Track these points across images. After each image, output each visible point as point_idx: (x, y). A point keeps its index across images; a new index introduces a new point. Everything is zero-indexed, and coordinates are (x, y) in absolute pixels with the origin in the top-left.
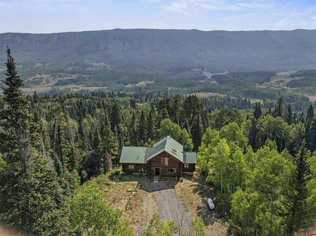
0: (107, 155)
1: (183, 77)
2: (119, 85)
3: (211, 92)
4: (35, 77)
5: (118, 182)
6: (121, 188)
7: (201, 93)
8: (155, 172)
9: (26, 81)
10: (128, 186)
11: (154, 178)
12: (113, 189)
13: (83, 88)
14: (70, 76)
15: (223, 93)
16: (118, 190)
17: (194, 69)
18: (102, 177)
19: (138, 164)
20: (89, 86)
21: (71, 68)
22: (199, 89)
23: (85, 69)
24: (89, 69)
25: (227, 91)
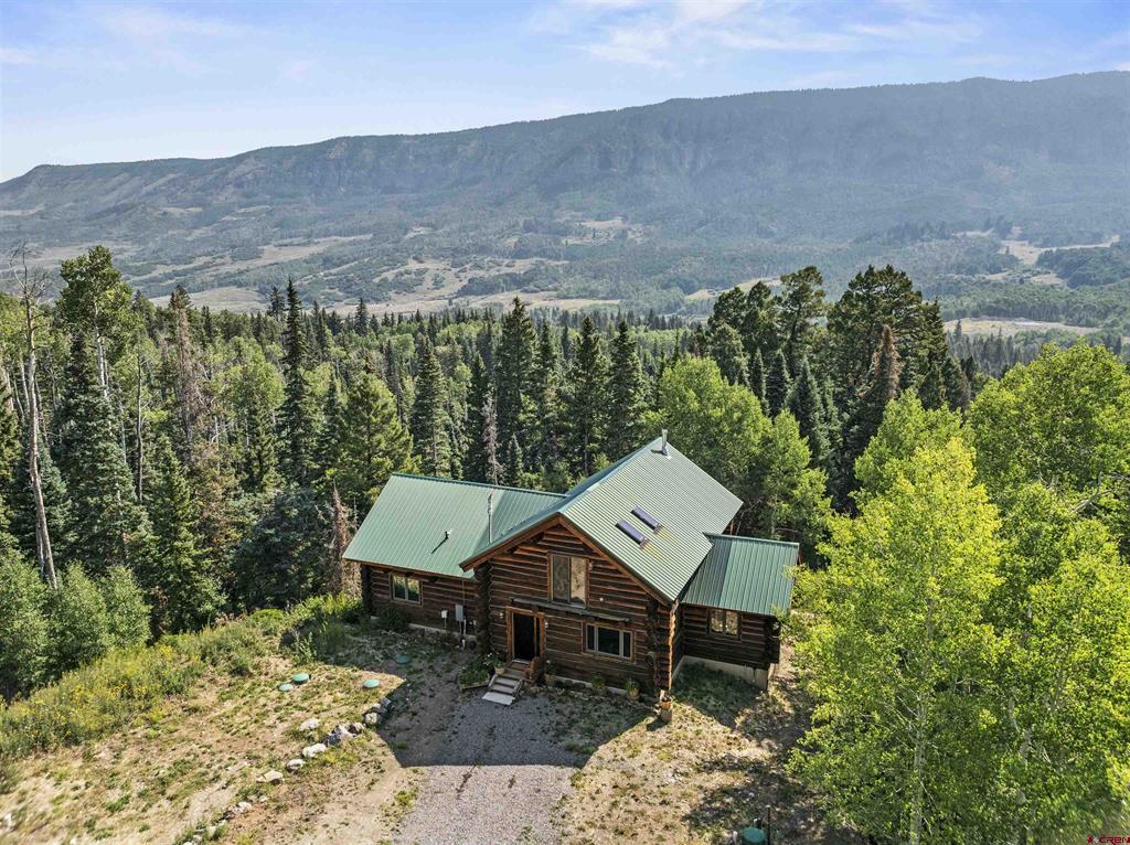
1: (916, 261)
2: (665, 291)
3: (1031, 316)
4: (402, 270)
6: (285, 702)
7: (986, 322)
8: (511, 638)
9: (377, 280)
10: (329, 699)
11: (499, 671)
13: (544, 304)
15: (1088, 321)
16: (256, 711)
17: (963, 229)
20: (566, 297)
21: (514, 240)
22: (979, 306)
23: (557, 242)
24: (572, 241)
25: (1105, 315)
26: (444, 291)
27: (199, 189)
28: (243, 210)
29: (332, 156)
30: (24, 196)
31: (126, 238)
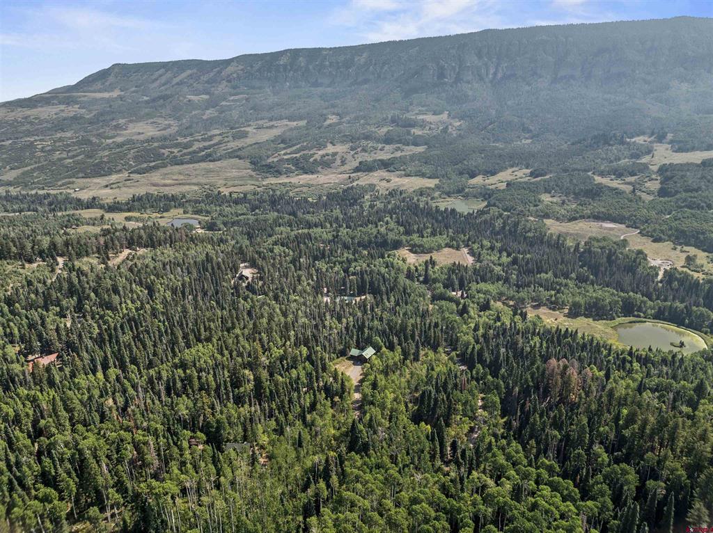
9: (311, 160)
13: (397, 181)
14: (380, 150)
20: (408, 176)
21: (385, 130)
23: (409, 133)
24: (417, 132)
26: (347, 167)
27: (206, 82)
28: (232, 98)
29: (281, 63)
30: (107, 84)
31: (170, 116)
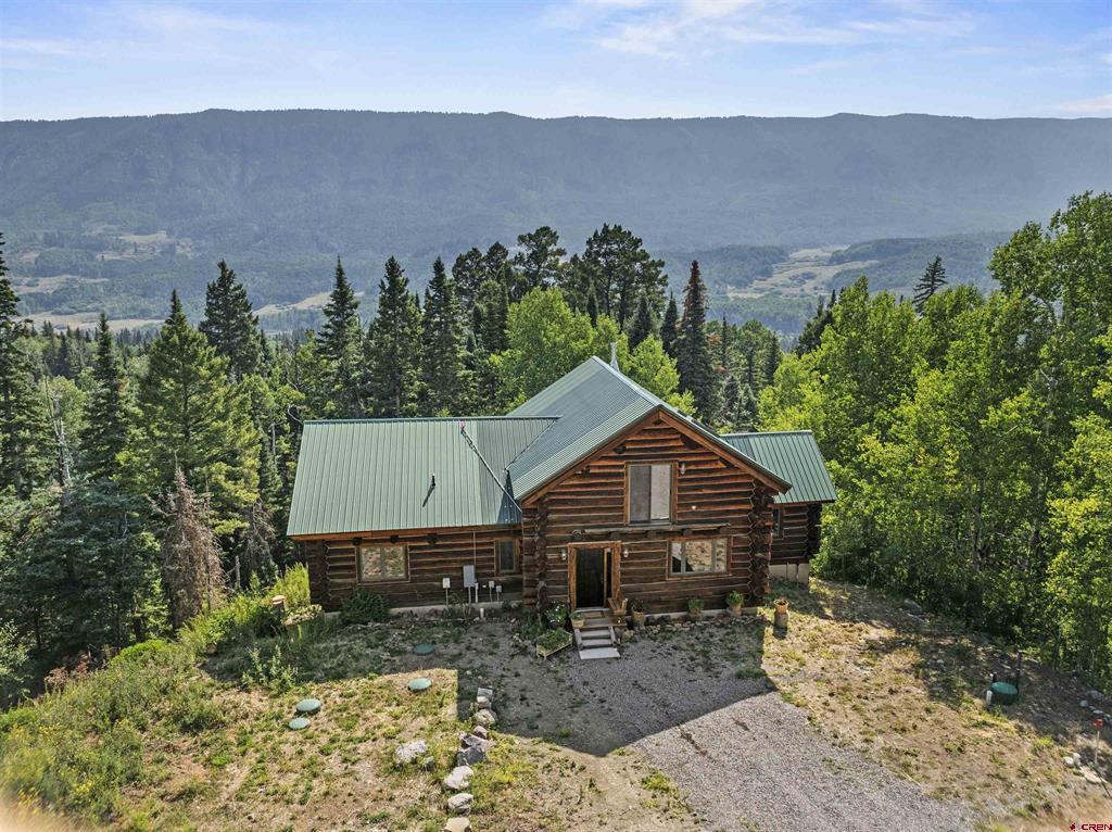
0: (180, 501)
5: (283, 688)
6: (324, 740)
8: (573, 584)
10: (383, 718)
11: (578, 624)
12: (252, 758)
14: (28, 285)
16: (297, 764)
18: (145, 662)
19: (433, 536)
21: (33, 256)
23: (92, 258)
24: (109, 256)
